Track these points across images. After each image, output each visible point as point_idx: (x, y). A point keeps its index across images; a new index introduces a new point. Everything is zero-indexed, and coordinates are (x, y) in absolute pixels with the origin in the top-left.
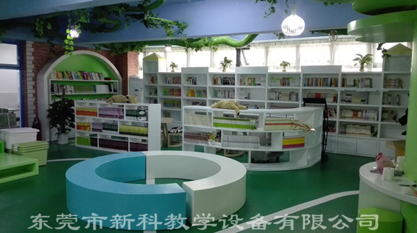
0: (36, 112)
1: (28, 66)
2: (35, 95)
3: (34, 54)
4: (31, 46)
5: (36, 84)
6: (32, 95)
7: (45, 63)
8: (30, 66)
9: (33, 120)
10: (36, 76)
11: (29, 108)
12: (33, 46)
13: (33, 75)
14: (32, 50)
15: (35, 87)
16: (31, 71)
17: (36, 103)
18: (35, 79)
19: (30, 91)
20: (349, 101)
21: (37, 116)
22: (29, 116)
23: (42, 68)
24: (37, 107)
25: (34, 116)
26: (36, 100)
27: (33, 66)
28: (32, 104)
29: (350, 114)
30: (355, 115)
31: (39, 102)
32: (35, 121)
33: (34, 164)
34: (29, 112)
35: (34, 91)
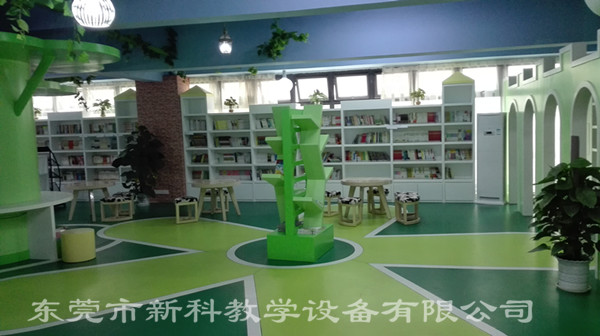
20: (98, 148)
29: (100, 160)
30: (105, 162)
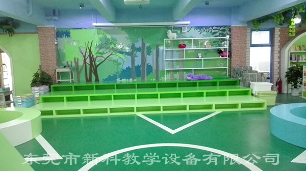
0: (279, 73)
1: (275, 44)
2: (279, 63)
3: (280, 36)
4: (278, 30)
5: (280, 55)
6: (277, 63)
7: (288, 41)
8: (277, 44)
9: (277, 79)
10: (281, 50)
11: (275, 71)
12: (280, 31)
13: (279, 49)
14: (279, 33)
15: (279, 57)
16: (278, 47)
17: (279, 68)
18: (280, 52)
19: (276, 60)
21: (280, 76)
22: (274, 76)
23: (285, 44)
24: (280, 70)
25: (278, 76)
26: (280, 66)
27: (279, 44)
28: (277, 68)
31: (281, 67)
32: (278, 79)
33: (264, 103)
34: (275, 73)
35: (278, 60)
